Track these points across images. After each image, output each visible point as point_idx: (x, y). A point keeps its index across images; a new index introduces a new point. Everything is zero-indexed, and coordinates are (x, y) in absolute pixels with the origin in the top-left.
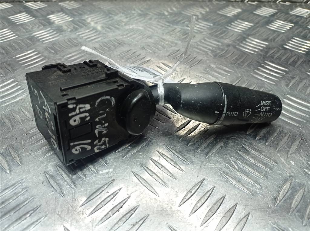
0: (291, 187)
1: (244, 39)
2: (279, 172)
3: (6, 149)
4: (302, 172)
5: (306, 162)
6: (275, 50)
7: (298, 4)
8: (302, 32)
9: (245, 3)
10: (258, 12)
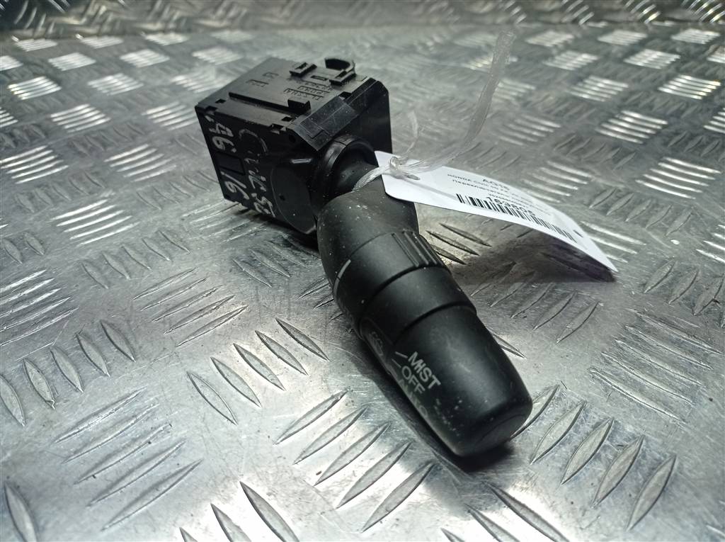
0: (673, 270)
1: (581, 80)
2: (650, 253)
3: (156, 233)
4: (693, 254)
5: (700, 241)
6: (640, 94)
7: (689, 24)
8: (695, 67)
9: (579, 26)
10: (607, 39)
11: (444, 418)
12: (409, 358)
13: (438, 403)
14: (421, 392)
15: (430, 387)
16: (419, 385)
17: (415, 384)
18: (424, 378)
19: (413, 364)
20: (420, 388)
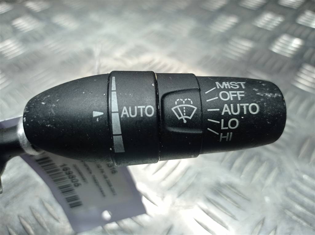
11: (267, 94)
12: (216, 87)
13: (256, 90)
14: (243, 95)
15: (244, 87)
16: (238, 92)
17: (236, 95)
18: (236, 87)
19: (222, 87)
20: (240, 94)
